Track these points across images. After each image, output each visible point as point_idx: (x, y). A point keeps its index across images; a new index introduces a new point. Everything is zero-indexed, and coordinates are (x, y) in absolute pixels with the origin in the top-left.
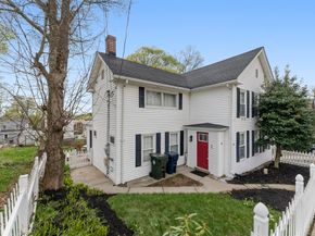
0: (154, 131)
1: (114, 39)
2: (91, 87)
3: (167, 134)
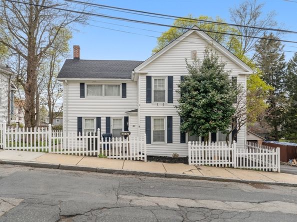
0: (94, 116)
3: (108, 119)
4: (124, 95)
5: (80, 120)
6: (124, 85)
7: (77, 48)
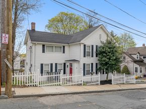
0: (49, 63)
1: (34, 24)
2: (26, 43)
3: (56, 64)
4: (64, 52)
5: (42, 65)
6: (64, 47)
7: (33, 24)
